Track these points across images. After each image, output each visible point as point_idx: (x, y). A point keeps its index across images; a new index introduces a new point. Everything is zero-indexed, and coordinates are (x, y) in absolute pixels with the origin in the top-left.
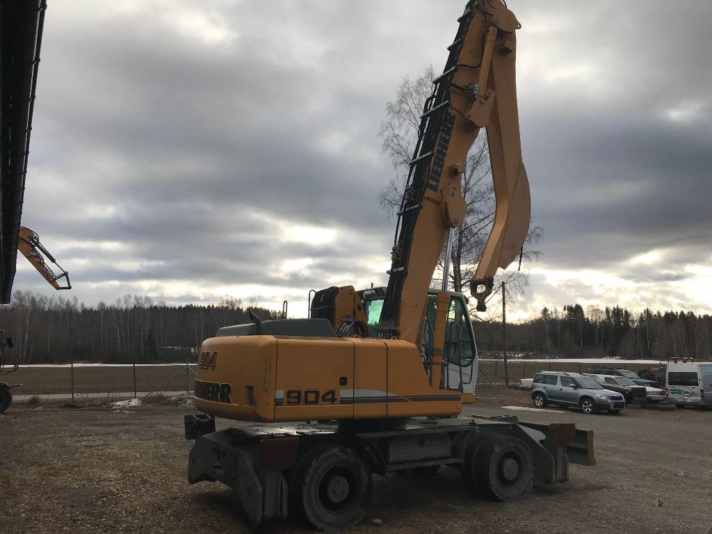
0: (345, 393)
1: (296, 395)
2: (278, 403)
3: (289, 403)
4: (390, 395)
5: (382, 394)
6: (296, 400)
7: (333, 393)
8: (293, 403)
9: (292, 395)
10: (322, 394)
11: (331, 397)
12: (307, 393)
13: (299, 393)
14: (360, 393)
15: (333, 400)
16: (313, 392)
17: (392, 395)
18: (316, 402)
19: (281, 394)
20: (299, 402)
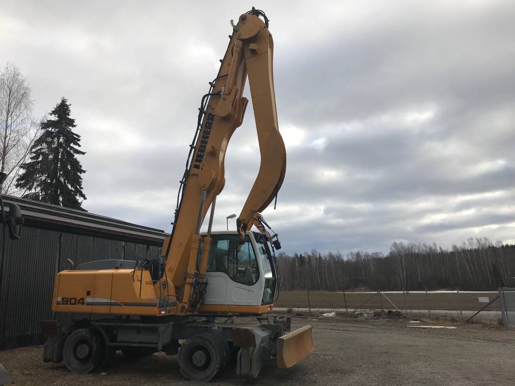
0: (89, 300)
1: (66, 300)
2: (58, 303)
3: (63, 303)
4: (112, 301)
5: (109, 301)
6: (66, 302)
7: (83, 299)
8: (65, 304)
9: (64, 300)
10: (78, 299)
11: (82, 301)
12: (71, 299)
13: (67, 299)
14: (97, 300)
15: (83, 303)
16: (73, 299)
17: (113, 302)
18: (75, 304)
19: (59, 299)
20: (67, 303)
